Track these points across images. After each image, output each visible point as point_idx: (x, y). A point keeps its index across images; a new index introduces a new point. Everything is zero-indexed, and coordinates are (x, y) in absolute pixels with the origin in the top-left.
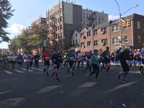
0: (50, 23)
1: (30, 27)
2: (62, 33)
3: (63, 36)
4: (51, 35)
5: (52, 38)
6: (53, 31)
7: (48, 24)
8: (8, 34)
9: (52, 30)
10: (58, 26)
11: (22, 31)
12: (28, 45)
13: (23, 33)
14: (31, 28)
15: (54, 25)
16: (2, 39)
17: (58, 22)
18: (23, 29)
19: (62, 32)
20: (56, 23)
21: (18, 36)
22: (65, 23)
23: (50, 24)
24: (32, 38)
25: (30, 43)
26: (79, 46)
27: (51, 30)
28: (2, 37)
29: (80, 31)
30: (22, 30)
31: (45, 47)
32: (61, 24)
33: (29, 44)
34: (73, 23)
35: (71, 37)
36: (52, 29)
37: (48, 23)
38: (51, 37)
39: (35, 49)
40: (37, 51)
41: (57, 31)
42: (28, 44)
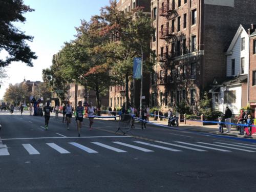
0: (163, 4)
1: (99, 17)
2: (194, 37)
3: (196, 47)
4: (162, 43)
5: (165, 51)
6: (168, 31)
7: (155, 9)
8: (26, 40)
9: (165, 27)
10: (185, 15)
11: (77, 29)
12: (91, 74)
13: (79, 38)
14: (100, 21)
15: (173, 11)
16: (10, 54)
17: (185, 2)
18: (81, 25)
19: (195, 33)
20: (179, 5)
21: (66, 44)
22: (206, 2)
23: (160, 6)
24: (105, 52)
25: (97, 67)
26: (245, 81)
27: (162, 26)
28: (11, 46)
29: (252, 32)
30: (78, 27)
31: (139, 80)
32: (192, 8)
33: (94, 68)
34: (235, 4)
35: (225, 50)
36: (168, 24)
37: (155, 5)
38: (162, 49)
39: (114, 84)
40: (121, 92)
41: (179, 30)
42: (92, 71)
